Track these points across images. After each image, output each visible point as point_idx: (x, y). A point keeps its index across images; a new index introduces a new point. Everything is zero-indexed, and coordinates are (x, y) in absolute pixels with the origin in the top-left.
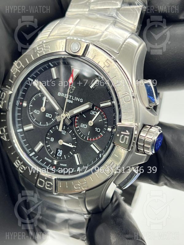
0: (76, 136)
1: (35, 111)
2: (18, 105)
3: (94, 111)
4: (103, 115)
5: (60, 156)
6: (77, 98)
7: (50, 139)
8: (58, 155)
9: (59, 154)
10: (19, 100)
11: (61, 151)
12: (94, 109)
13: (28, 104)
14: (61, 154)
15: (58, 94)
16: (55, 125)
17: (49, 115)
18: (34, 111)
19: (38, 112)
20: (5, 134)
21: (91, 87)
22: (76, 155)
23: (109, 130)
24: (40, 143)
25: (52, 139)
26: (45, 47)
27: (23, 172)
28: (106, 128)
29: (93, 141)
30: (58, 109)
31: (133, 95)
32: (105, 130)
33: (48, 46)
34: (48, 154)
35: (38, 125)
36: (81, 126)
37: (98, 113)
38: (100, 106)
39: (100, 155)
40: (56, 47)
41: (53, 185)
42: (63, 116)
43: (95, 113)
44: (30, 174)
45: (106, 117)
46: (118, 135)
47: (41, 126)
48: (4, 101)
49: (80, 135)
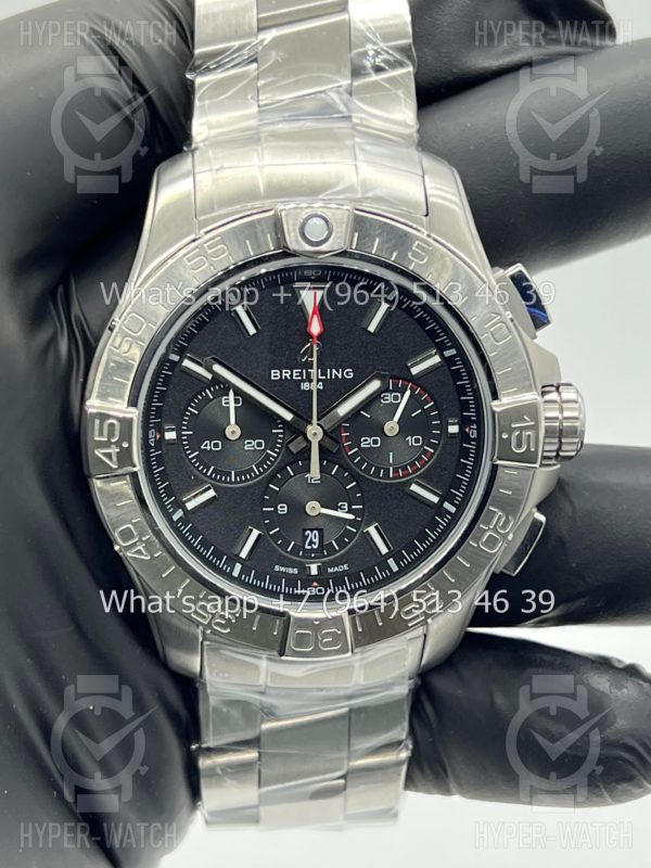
0: (354, 477)
1: (206, 445)
2: (153, 444)
3: (391, 392)
4: (420, 395)
5: (315, 547)
6: (334, 371)
7: (276, 509)
8: (307, 547)
9: (311, 543)
10: (153, 428)
11: (316, 532)
12: (391, 388)
13: (179, 431)
14: (317, 541)
15: (270, 374)
16: (283, 464)
17: (254, 443)
18: (202, 447)
19: (216, 445)
20: (140, 540)
21: (372, 328)
22: (372, 530)
23: (453, 429)
24: (251, 530)
25: (283, 509)
26: (210, 252)
27: (228, 630)
28: (436, 427)
29: (409, 474)
30: (288, 416)
31: (511, 316)
32: (435, 436)
33: (220, 246)
34: (281, 555)
35: (225, 482)
36: (362, 445)
37: (408, 393)
38: (410, 373)
39: (447, 505)
40: (248, 242)
41: (344, 632)
42: (314, 432)
43: (396, 398)
44: (254, 628)
45: (429, 400)
46: (505, 436)
47: (236, 482)
48: (118, 444)
49: (367, 470)
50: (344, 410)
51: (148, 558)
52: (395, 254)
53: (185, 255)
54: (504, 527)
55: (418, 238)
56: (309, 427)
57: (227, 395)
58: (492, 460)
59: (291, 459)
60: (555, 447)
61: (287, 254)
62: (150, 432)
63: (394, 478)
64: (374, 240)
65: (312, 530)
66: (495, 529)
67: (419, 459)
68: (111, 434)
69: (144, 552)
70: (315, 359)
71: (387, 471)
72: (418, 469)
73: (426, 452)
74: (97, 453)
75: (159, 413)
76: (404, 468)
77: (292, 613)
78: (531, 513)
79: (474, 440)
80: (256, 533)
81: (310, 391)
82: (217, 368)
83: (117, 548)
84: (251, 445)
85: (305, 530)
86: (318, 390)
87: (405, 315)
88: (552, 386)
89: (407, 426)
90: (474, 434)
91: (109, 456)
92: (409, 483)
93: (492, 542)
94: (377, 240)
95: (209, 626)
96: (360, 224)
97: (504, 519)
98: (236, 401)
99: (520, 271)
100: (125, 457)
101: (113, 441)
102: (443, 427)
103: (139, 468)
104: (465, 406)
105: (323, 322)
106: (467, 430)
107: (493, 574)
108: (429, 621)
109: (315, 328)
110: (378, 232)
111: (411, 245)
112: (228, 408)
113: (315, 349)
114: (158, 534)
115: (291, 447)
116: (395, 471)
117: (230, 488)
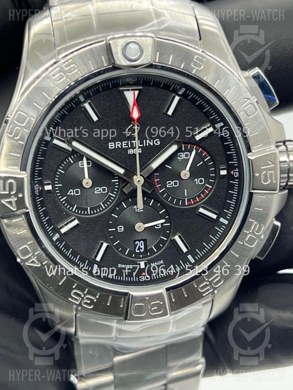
0: (164, 206)
1: (71, 192)
2: (38, 194)
3: (183, 152)
4: (201, 153)
5: (142, 251)
7: (117, 230)
8: (137, 251)
9: (139, 248)
10: (37, 183)
11: (142, 242)
12: (183, 150)
13: (53, 185)
14: (143, 247)
15: (108, 145)
16: (120, 202)
17: (101, 189)
18: (68, 194)
19: (77, 192)
20: (33, 254)
21: (170, 113)
22: (177, 238)
23: (223, 172)
24: (102, 244)
25: (121, 229)
26: (66, 69)
27: (92, 307)
28: (212, 172)
29: (198, 202)
30: (121, 171)
31: (256, 100)
32: (212, 178)
33: (72, 66)
34: (121, 257)
35: (84, 214)
36: (168, 186)
37: (194, 152)
38: (195, 139)
39: (222, 220)
40: (90, 62)
41: (164, 302)
42: (138, 180)
43: (187, 156)
44: (108, 304)
45: (207, 155)
46: (257, 175)
47: (91, 214)
48: (16, 195)
49: (172, 201)
50: (155, 165)
51: (39, 265)
52: (183, 65)
53: (50, 72)
54: (258, 231)
55: (196, 54)
56: (135, 177)
57: (82, 160)
58: (249, 190)
59: (124, 197)
60: (286, 180)
61: (116, 68)
62: (35, 186)
63: (188, 205)
64: (170, 56)
65: (139, 241)
66: (253, 233)
67: (203, 192)
68: (11, 189)
69: (36, 261)
70: (136, 134)
71: (184, 201)
72: (203, 199)
73: (207, 188)
74: (2, 202)
75: (40, 174)
76: (194, 199)
77: (131, 293)
78: (272, 221)
79: (237, 178)
80: (105, 245)
81: (134, 155)
82: (75, 144)
83: (19, 260)
84: (98, 190)
85: (135, 241)
86: (139, 153)
87: (190, 103)
88: (280, 142)
89: (194, 172)
90: (237, 175)
91: (10, 203)
92: (198, 208)
93: (251, 241)
94: (171, 56)
95: (80, 305)
96: (159, 47)
97: (258, 226)
98: (88, 164)
99: (258, 72)
100: (21, 203)
101: (12, 193)
102: (217, 171)
103: (30, 210)
104: (230, 158)
105: (140, 110)
106: (232, 172)
107: (252, 260)
108: (216, 292)
109: (135, 114)
110: (172, 51)
111: (193, 58)
112: (83, 168)
113: (136, 127)
114: (44, 250)
115: (124, 190)
116: (189, 200)
117: (88, 218)
